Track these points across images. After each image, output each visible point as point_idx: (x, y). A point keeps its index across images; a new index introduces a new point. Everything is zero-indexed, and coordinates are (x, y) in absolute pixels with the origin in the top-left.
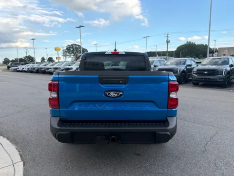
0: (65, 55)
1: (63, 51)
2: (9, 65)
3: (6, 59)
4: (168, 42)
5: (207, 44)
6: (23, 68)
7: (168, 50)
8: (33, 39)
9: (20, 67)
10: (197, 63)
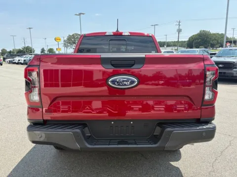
0: (66, 46)
1: (64, 41)
2: (5, 56)
3: (4, 49)
4: (179, 31)
5: (224, 33)
6: (19, 60)
7: (180, 40)
8: (30, 28)
9: (17, 59)
10: (211, 54)
